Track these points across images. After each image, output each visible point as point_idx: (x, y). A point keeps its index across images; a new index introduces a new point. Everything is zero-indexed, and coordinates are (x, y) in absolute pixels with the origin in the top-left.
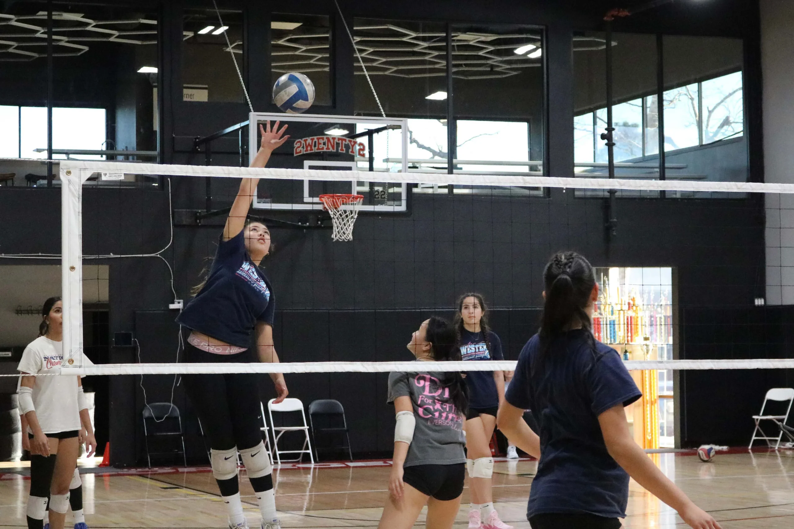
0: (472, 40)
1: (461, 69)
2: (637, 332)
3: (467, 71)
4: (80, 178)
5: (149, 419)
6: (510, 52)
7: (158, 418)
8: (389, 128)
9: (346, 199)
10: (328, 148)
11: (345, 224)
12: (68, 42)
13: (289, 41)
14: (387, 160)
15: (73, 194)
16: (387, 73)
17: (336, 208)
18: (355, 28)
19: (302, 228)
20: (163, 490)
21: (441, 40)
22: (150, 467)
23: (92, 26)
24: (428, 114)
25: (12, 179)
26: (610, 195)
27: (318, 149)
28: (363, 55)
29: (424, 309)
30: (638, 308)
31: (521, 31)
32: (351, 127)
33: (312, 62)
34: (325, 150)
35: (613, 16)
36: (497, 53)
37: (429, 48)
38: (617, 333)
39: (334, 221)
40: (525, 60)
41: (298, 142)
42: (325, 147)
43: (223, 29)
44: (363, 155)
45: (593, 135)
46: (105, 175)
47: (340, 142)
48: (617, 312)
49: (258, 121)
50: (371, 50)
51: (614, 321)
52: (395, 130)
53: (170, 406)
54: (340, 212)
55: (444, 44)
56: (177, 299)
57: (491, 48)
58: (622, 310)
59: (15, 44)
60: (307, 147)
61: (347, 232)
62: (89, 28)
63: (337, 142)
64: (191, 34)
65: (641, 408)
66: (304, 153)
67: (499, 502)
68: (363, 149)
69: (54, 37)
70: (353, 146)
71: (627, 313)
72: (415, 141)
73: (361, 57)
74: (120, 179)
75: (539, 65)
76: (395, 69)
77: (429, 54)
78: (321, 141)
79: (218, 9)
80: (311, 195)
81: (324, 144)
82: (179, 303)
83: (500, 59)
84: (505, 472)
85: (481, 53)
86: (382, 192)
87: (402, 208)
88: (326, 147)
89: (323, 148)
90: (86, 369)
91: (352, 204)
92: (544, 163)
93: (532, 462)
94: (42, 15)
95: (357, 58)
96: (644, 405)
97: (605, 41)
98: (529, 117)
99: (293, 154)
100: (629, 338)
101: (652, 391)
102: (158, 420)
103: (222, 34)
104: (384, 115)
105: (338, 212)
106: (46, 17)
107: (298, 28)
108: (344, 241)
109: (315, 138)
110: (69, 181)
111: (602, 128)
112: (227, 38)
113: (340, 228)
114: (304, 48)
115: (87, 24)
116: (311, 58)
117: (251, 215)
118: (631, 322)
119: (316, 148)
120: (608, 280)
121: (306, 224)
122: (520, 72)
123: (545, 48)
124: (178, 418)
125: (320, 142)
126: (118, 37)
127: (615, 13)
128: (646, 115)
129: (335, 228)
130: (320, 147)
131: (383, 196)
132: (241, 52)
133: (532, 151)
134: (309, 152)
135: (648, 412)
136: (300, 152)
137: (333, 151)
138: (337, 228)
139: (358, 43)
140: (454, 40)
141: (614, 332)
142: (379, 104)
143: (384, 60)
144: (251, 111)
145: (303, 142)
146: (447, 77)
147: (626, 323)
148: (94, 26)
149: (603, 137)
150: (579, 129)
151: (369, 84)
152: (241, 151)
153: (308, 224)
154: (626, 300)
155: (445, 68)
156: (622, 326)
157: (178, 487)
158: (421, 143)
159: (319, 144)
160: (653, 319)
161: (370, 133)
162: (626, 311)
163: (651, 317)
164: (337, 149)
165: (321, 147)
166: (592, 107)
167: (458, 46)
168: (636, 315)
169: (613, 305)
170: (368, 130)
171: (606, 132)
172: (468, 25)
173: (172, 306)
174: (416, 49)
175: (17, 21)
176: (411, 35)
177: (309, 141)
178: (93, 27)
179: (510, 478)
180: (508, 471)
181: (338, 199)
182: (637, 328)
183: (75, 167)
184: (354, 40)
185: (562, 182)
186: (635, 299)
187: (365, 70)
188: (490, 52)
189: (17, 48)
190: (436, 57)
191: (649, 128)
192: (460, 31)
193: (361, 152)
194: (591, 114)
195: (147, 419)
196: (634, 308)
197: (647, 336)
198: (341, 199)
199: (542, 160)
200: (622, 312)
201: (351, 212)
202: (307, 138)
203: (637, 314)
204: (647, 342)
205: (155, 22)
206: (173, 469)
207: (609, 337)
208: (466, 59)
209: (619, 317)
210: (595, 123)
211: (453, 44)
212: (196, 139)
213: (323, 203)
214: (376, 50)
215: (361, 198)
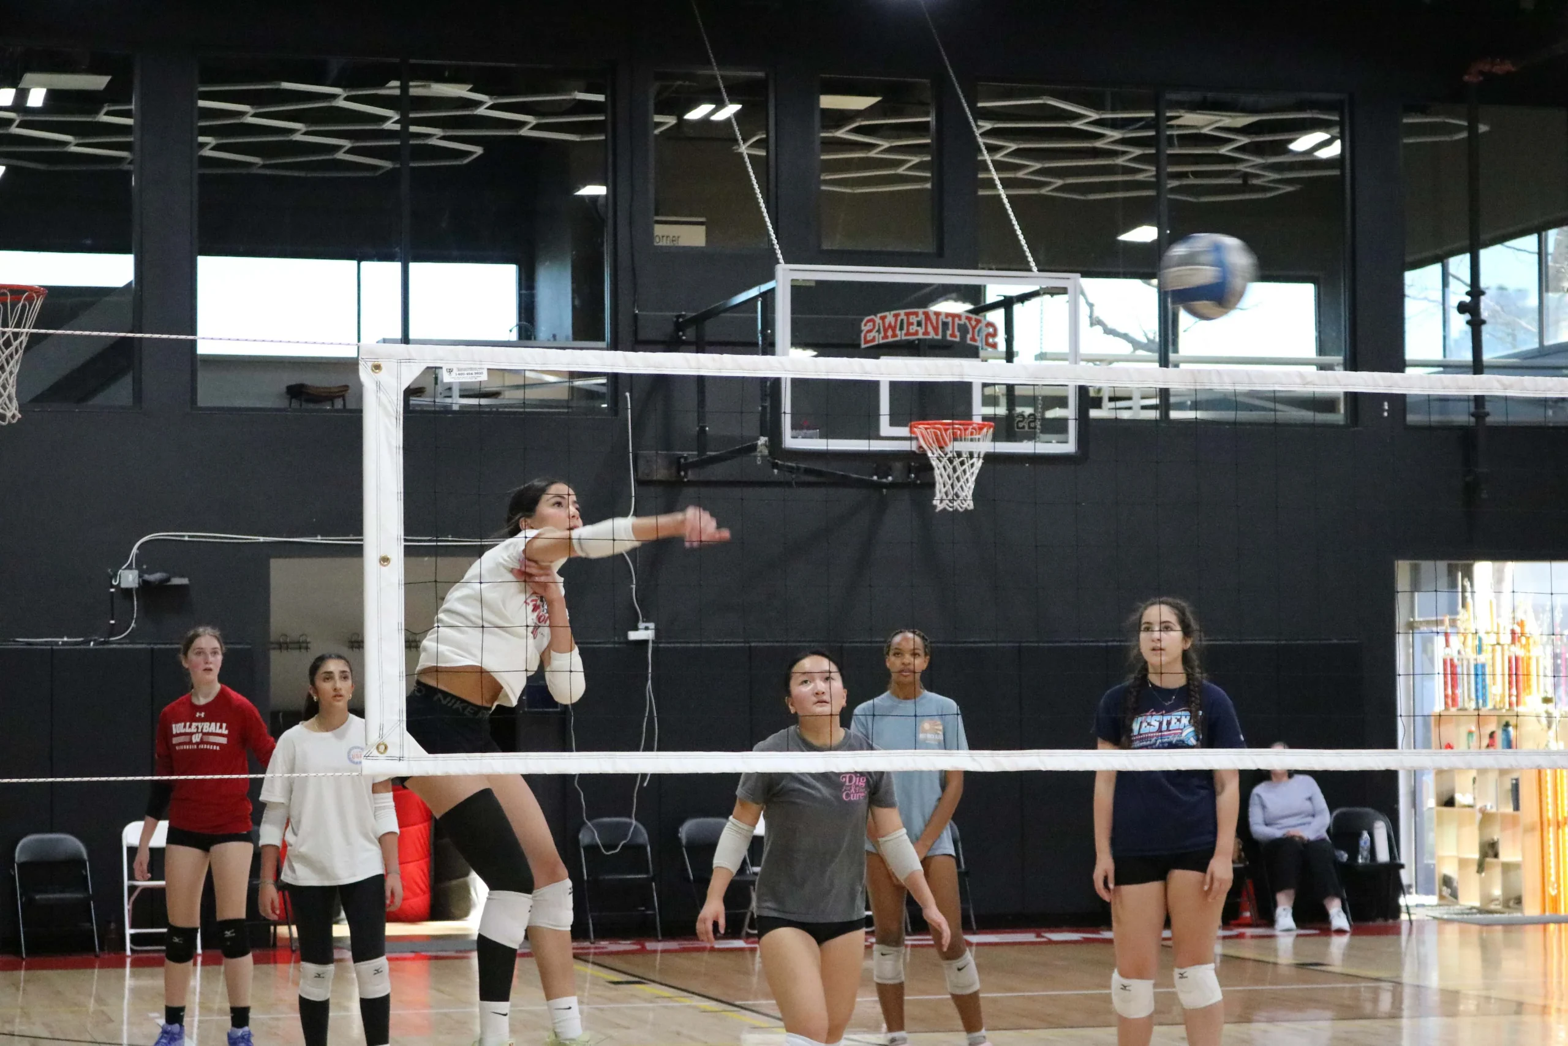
0: (1206, 126)
1: (1185, 182)
2: (1529, 687)
3: (1198, 186)
4: (399, 377)
5: (592, 849)
6: (1281, 148)
7: (608, 847)
8: (1044, 293)
9: (960, 429)
10: (926, 333)
11: (958, 479)
12: (443, 138)
13: (858, 130)
14: (1041, 356)
15: (385, 408)
16: (1044, 191)
17: (941, 448)
18: (980, 105)
19: (879, 486)
20: (612, 986)
21: (1148, 124)
22: (593, 940)
23: (486, 106)
24: (1121, 270)
25: (343, 397)
26: (1477, 421)
27: (907, 334)
28: (998, 157)
29: (1112, 641)
30: (1531, 641)
31: (1300, 107)
32: (973, 294)
33: (901, 171)
34: (920, 336)
35: (1481, 73)
36: (1256, 149)
37: (1123, 141)
38: (1488, 688)
39: (937, 472)
40: (1308, 161)
41: (869, 321)
42: (921, 330)
43: (730, 110)
44: (994, 346)
45: (1441, 307)
46: (450, 371)
47: (950, 320)
48: (1490, 648)
49: (792, 280)
50: (1013, 146)
51: (1483, 666)
52: (1056, 297)
53: (631, 824)
54: (950, 455)
55: (1152, 133)
56: (643, 622)
57: (1244, 140)
58: (1498, 644)
59: (347, 144)
60: (886, 331)
61: (962, 494)
62: (481, 111)
63: (945, 320)
64: (671, 121)
65: (1538, 833)
66: (881, 341)
67: (1259, 1021)
68: (994, 335)
69: (413, 129)
70: (974, 328)
71: (1509, 649)
72: (1099, 322)
73: (993, 161)
74: (479, 379)
75: (1336, 172)
76: (1059, 182)
77: (1124, 153)
78: (913, 319)
79: (719, 69)
80: (893, 423)
81: (919, 324)
82: (647, 628)
83: (1259, 161)
84: (1272, 959)
85: (1224, 150)
86: (1030, 415)
87: (1069, 446)
88: (923, 330)
89: (916, 333)
90: (412, 763)
91: (972, 440)
92: (1345, 359)
93: (1323, 939)
94: (393, 88)
95: (985, 161)
96: (1542, 830)
97: (1465, 124)
98: (1316, 274)
99: (859, 345)
100: (1514, 699)
101: (1559, 802)
102: (607, 851)
103: (728, 122)
104: (1035, 269)
105: (946, 454)
106: (397, 92)
107: (872, 107)
108: (957, 510)
109: (902, 312)
110: (378, 385)
111: (1459, 293)
112: (736, 129)
113: (948, 486)
114: (886, 145)
115: (478, 104)
116: (900, 163)
117: (779, 462)
118: (1517, 668)
119: (904, 332)
120: (1472, 585)
121: (886, 478)
122: (1298, 187)
123: (1347, 138)
124: (645, 848)
125: (911, 320)
126: (536, 127)
127: (1486, 68)
128: (1547, 267)
129: (939, 487)
130: (911, 331)
131: (1032, 425)
132: (763, 153)
133: (1322, 337)
134: (890, 340)
135: (1551, 843)
136: (873, 340)
137: (936, 337)
138: (944, 486)
139: (984, 134)
140: (1172, 127)
141: (1484, 687)
142: (1025, 247)
143: (1038, 166)
144: (779, 263)
145: (878, 320)
146: (1158, 196)
147: (1507, 672)
148: (491, 108)
149: (1462, 308)
150: (1414, 298)
151: (1006, 210)
152: (760, 338)
153: (890, 478)
154: (1507, 625)
155: (1153, 179)
156: (1499, 678)
157: (642, 980)
158: (1111, 325)
159: (910, 324)
160: (1559, 661)
161: (1007, 304)
162: (1506, 647)
163: (1555, 656)
164: (944, 335)
165: (914, 331)
166: (1439, 252)
167: (1179, 136)
168: (1528, 654)
169: (1481, 634)
170: (1005, 297)
171: (1468, 299)
172: (1196, 96)
173: (633, 636)
174: (1099, 144)
175: (347, 99)
176: (1090, 117)
177: (890, 317)
178: (488, 108)
179: (1282, 970)
180: (1276, 956)
181: (946, 430)
182: (1528, 680)
183: (389, 357)
184: (978, 127)
185: (1381, 383)
186: (1525, 623)
187: (1000, 187)
188: (1242, 149)
189: (351, 151)
190: (1136, 159)
191: (1550, 295)
192: (1183, 108)
193: (991, 340)
194: (1437, 268)
195: (586, 848)
196: (1523, 640)
197: (1549, 696)
198: (951, 431)
199: (1343, 353)
200: (1498, 648)
201: (971, 455)
202: (887, 313)
203: (1529, 651)
204: (1550, 707)
205: (601, 98)
206: (634, 944)
207: (1473, 696)
208: (1197, 163)
209: (1493, 658)
210: (1445, 284)
211: (1168, 133)
212: (678, 317)
213: (917, 439)
214: (1022, 146)
215: (990, 427)
